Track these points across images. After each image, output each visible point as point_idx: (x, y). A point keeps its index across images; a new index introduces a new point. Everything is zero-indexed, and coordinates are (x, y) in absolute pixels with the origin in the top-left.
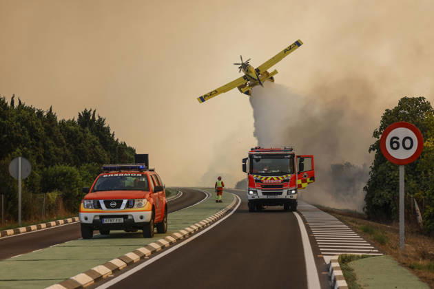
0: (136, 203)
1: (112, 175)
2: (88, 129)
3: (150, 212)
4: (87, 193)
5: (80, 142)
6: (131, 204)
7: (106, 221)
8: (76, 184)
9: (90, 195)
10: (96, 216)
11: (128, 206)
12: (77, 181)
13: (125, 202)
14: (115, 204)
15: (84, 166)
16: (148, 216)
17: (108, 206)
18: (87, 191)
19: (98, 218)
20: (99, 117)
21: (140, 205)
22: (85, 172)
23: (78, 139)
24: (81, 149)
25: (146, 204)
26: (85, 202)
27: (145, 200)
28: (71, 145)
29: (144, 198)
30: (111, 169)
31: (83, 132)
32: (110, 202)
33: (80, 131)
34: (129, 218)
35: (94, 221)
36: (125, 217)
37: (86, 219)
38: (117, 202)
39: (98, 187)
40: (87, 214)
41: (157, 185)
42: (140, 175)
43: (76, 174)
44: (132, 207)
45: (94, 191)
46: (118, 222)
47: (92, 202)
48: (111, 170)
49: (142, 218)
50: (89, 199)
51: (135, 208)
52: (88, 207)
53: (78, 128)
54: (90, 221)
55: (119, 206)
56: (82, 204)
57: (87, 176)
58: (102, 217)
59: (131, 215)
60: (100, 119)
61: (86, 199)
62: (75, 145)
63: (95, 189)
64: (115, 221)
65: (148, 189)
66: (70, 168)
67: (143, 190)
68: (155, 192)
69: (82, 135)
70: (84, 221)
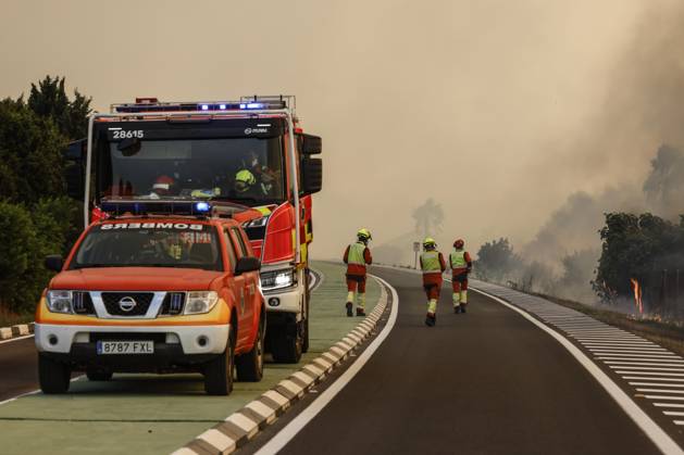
0: (189, 301)
1: (124, 226)
2: (51, 122)
3: (226, 328)
4: (59, 271)
5: (33, 147)
6: (175, 304)
7: (108, 348)
8: (24, 244)
9: (65, 277)
10: (79, 334)
11: (167, 308)
12: (25, 238)
13: (159, 297)
14: (133, 303)
15: (43, 205)
16: (219, 338)
17: (113, 308)
18: (55, 267)
19: (85, 340)
20: (77, 95)
21: (198, 308)
22: (44, 217)
23: (30, 141)
24: (36, 164)
25: (216, 305)
26: (52, 294)
27: (212, 295)
28: (14, 156)
29: (209, 288)
30: (123, 209)
31: (41, 125)
32: (118, 297)
33: (36, 123)
34: (170, 340)
35: (75, 346)
36: (159, 338)
37: (53, 340)
38: (137, 297)
39: (87, 254)
40: (57, 329)
41: (241, 255)
42: (200, 227)
43: (24, 222)
44: (179, 311)
45: (75, 266)
46: (138, 351)
47: (71, 295)
48: (122, 213)
49: (202, 341)
50: (63, 288)
51: (187, 316)
52: (58, 308)
53: (30, 116)
54: (64, 347)
55: (141, 309)
56: (43, 300)
57: (48, 227)
58: (96, 337)
59: (176, 335)
60: (80, 100)
61: (54, 288)
62: (22, 155)
63: (80, 260)
64: (131, 348)
65: (219, 267)
66: (10, 206)
67: (207, 268)
68: (238, 273)
69: (38, 132)
70: (47, 346)
